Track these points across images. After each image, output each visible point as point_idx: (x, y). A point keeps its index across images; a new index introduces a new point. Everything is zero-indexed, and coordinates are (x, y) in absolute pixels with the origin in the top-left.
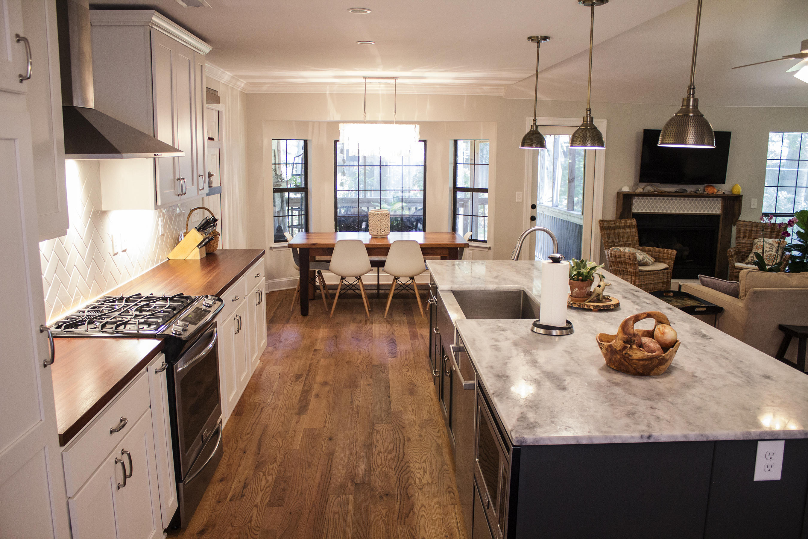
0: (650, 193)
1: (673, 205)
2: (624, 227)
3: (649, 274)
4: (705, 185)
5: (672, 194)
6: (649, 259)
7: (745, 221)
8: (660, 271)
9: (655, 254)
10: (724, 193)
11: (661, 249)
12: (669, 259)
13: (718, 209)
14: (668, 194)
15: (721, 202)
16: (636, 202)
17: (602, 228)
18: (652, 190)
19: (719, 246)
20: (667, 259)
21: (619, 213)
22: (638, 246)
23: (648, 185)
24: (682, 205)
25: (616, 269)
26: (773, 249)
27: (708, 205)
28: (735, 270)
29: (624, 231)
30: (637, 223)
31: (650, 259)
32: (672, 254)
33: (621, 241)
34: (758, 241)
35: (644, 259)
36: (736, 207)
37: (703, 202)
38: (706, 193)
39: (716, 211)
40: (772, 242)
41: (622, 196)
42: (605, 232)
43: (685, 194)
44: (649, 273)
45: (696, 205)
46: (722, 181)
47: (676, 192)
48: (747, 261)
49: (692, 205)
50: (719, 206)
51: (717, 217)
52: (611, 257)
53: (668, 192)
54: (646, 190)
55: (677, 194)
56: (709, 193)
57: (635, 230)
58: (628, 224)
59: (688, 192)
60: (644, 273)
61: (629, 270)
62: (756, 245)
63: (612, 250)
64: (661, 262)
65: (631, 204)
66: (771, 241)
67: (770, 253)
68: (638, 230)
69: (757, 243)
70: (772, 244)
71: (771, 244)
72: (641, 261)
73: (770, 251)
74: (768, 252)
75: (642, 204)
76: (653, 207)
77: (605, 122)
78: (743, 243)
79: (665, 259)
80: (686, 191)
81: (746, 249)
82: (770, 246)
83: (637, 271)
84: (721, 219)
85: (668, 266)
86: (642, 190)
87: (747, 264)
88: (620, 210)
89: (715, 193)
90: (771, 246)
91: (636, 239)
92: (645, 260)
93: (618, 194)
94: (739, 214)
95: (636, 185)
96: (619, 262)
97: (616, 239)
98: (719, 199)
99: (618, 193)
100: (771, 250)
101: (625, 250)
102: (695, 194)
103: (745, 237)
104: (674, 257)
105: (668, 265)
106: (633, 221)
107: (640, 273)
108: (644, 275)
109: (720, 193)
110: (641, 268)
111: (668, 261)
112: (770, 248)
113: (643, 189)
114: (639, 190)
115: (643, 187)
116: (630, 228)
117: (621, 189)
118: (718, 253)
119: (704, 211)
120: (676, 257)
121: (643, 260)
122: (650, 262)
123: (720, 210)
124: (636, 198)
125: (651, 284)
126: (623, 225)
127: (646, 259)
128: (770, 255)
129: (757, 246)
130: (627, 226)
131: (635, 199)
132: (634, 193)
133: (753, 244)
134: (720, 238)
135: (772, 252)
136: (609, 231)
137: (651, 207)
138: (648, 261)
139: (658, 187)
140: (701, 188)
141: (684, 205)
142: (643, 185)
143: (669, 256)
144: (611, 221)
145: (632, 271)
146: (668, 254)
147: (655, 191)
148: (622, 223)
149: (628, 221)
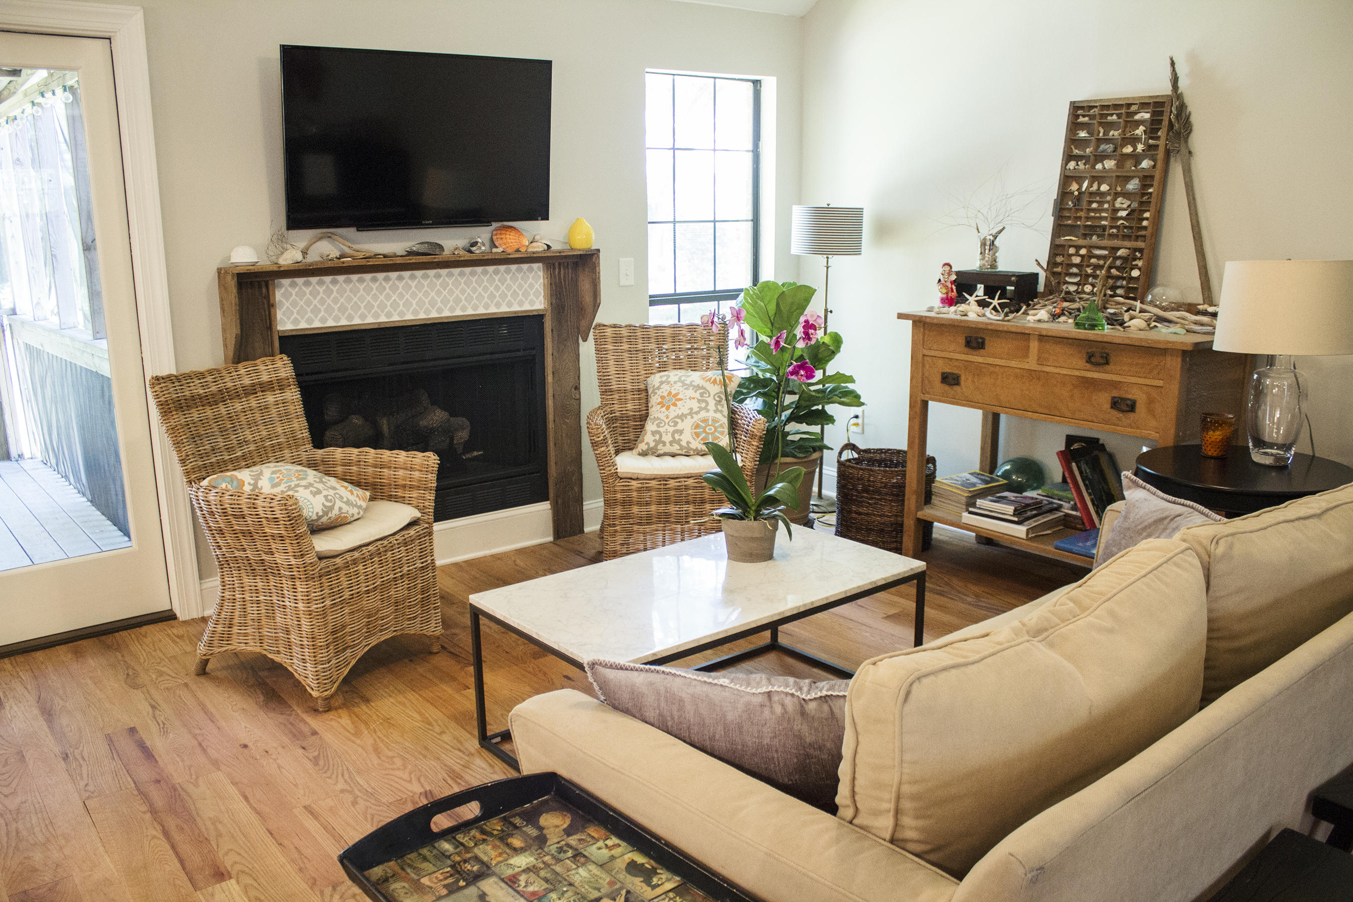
0: (330, 264)
1: (407, 296)
2: (251, 391)
3: (355, 562)
4: (495, 225)
5: (399, 261)
6: (348, 503)
7: (615, 326)
8: (392, 539)
9: (370, 470)
10: (549, 247)
11: (386, 455)
12: (418, 488)
13: (537, 295)
14: (388, 261)
15: (541, 274)
16: (287, 296)
17: (167, 409)
18: (334, 253)
19: (550, 402)
20: (411, 487)
21: (232, 342)
22: (309, 446)
23: (320, 239)
24: (433, 294)
25: (237, 554)
26: (707, 403)
27: (509, 288)
28: (619, 484)
29: (254, 403)
30: (296, 368)
31: (352, 498)
32: (425, 469)
33: (247, 442)
34: (662, 383)
35: (331, 508)
36: (585, 286)
37: (491, 280)
38: (500, 250)
39: (532, 303)
40: (702, 383)
41: (232, 283)
42: (179, 418)
43: (438, 259)
44: (356, 554)
45: (474, 290)
46: (540, 212)
47: (410, 253)
48: (642, 447)
49: (463, 292)
50: (537, 286)
51: (536, 319)
52: (212, 513)
53: (385, 256)
54: (313, 257)
55: (414, 259)
56: (509, 251)
57: (293, 394)
58: (265, 378)
59: (447, 252)
60: (338, 560)
61: (279, 558)
62: (659, 392)
63: (208, 489)
64: (390, 498)
65: (269, 307)
66: (695, 377)
67: (703, 414)
68: (303, 394)
69: (658, 388)
70: (703, 388)
71: (698, 387)
72: (320, 518)
73: (701, 409)
74: (697, 413)
75: (309, 303)
76: (343, 309)
77: (138, 17)
78: (619, 391)
79: (404, 486)
80: (441, 248)
81: (630, 406)
82: (697, 395)
83: (310, 558)
84: (548, 324)
85: (418, 514)
86: (299, 257)
87: (644, 454)
88: (235, 330)
89: (523, 250)
90: (702, 395)
91: (300, 426)
92: (336, 511)
93: (221, 273)
94: (596, 305)
95: (280, 241)
96: (243, 532)
97: (226, 438)
98: (535, 266)
99: (219, 271)
100: (703, 405)
101: (257, 478)
102: (468, 256)
103: (621, 371)
104: (432, 477)
105: (417, 507)
106: (279, 364)
107: (323, 564)
108: (337, 570)
109: (539, 247)
110: (324, 544)
111: (415, 494)
112: (699, 401)
113: (304, 253)
114: (290, 257)
115: (302, 245)
116: (272, 389)
117: (229, 258)
118: (551, 425)
119: (498, 305)
120: (442, 473)
121: (326, 513)
122: (356, 510)
123: (541, 298)
124: (286, 282)
125: (368, 592)
126: (247, 381)
127: (339, 504)
128: (705, 421)
129: (663, 397)
130: (261, 384)
131: (281, 286)
132: (275, 268)
133: (646, 390)
134: (550, 379)
135: (708, 411)
136: (195, 414)
137: (339, 309)
138: (345, 508)
139: (354, 242)
140: (482, 234)
141: (439, 293)
142: (302, 237)
143: (417, 474)
144: (201, 375)
145: (293, 561)
146: (412, 469)
147: (342, 256)
148: (245, 375)
149: (262, 367)
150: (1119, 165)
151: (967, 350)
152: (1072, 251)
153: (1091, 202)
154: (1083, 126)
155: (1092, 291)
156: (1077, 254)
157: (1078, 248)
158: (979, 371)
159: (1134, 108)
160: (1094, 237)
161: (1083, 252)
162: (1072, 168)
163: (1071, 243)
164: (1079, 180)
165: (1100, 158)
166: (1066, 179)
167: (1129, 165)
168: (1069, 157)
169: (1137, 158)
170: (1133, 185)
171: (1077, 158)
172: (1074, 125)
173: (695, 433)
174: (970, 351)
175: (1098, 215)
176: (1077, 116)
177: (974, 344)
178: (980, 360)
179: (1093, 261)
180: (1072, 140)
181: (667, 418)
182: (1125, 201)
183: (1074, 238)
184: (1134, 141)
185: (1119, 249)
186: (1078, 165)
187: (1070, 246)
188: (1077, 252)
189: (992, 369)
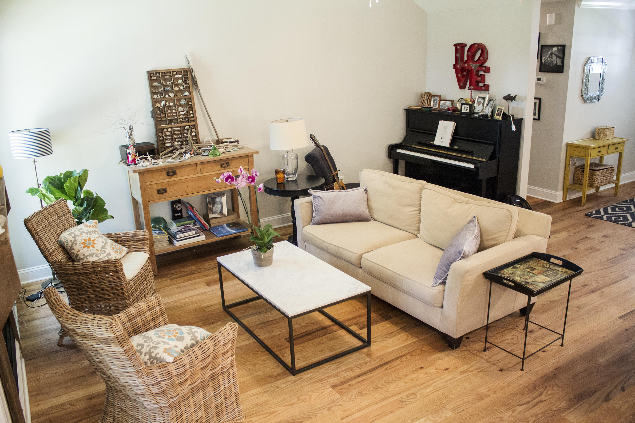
34: (74, 237)
40: (91, 229)
62: (78, 242)
66: (84, 228)
69: (76, 241)
71: (94, 232)
82: (98, 235)
112: (101, 237)
128: (112, 244)
150: (176, 95)
151: (168, 177)
152: (165, 130)
153: (167, 110)
154: (155, 81)
155: (178, 144)
156: (168, 131)
157: (167, 129)
158: (175, 183)
159: (174, 73)
160: (173, 123)
161: (170, 130)
162: (156, 98)
163: (165, 127)
164: (159, 101)
165: (167, 92)
166: (154, 102)
167: (179, 94)
168: (153, 93)
169: (182, 92)
170: (183, 102)
171: (156, 94)
172: (151, 81)
173: (115, 251)
174: (169, 177)
175: (171, 115)
176: (151, 77)
177: (171, 174)
178: (176, 179)
179: (176, 132)
180: (152, 87)
181: (98, 251)
182: (182, 108)
183: (165, 125)
184: (178, 85)
185: (185, 126)
186: (157, 96)
187: (164, 129)
188: (167, 130)
189: (181, 181)
